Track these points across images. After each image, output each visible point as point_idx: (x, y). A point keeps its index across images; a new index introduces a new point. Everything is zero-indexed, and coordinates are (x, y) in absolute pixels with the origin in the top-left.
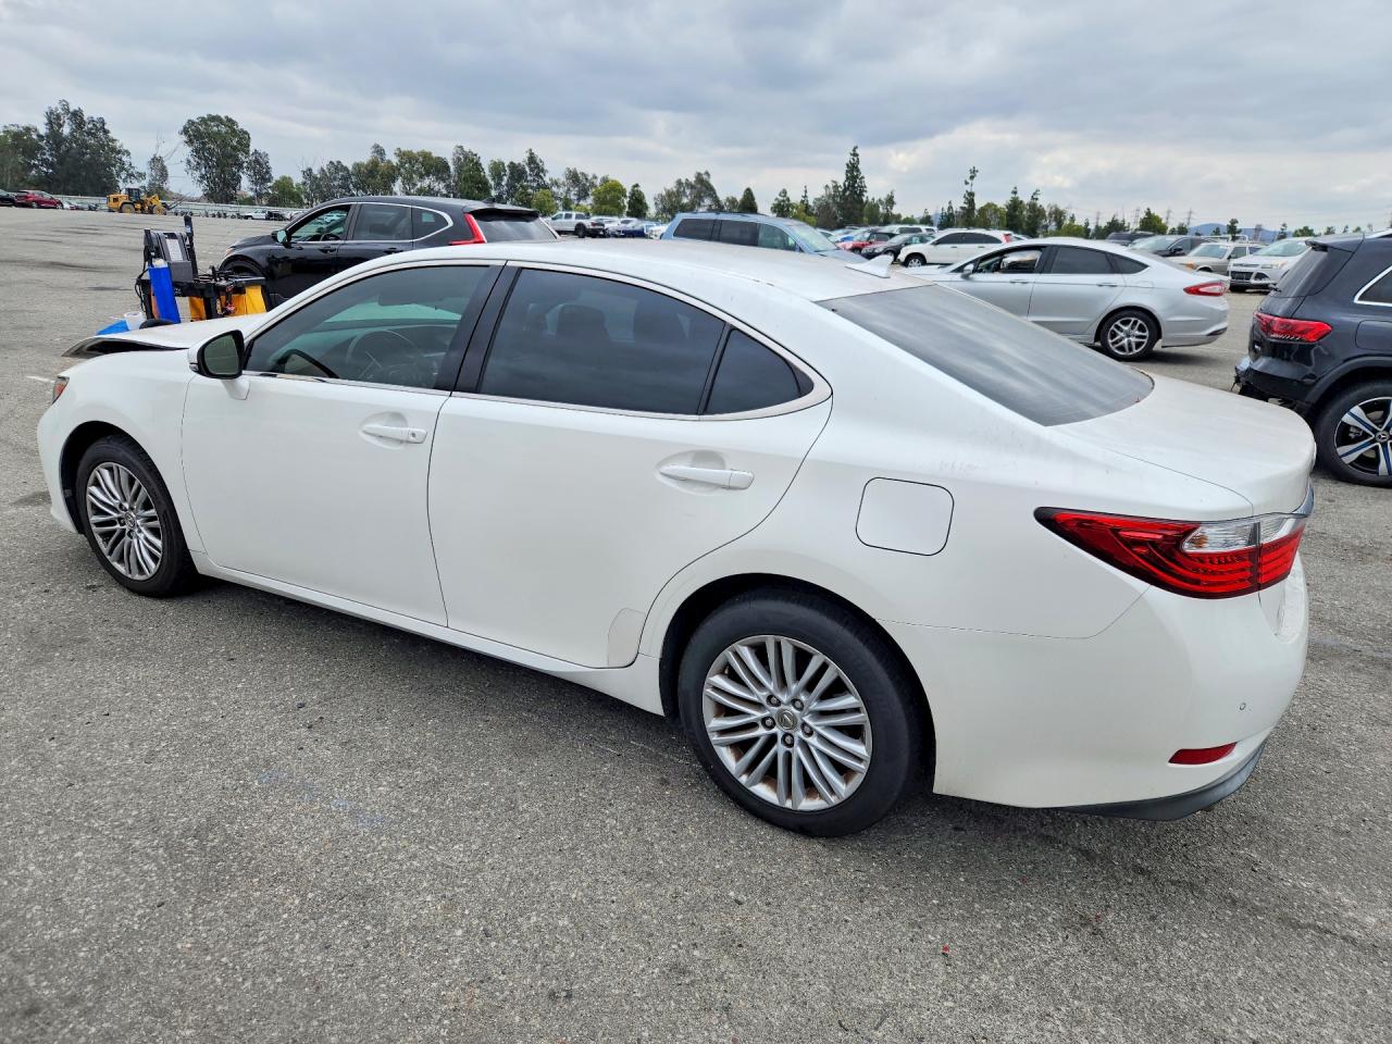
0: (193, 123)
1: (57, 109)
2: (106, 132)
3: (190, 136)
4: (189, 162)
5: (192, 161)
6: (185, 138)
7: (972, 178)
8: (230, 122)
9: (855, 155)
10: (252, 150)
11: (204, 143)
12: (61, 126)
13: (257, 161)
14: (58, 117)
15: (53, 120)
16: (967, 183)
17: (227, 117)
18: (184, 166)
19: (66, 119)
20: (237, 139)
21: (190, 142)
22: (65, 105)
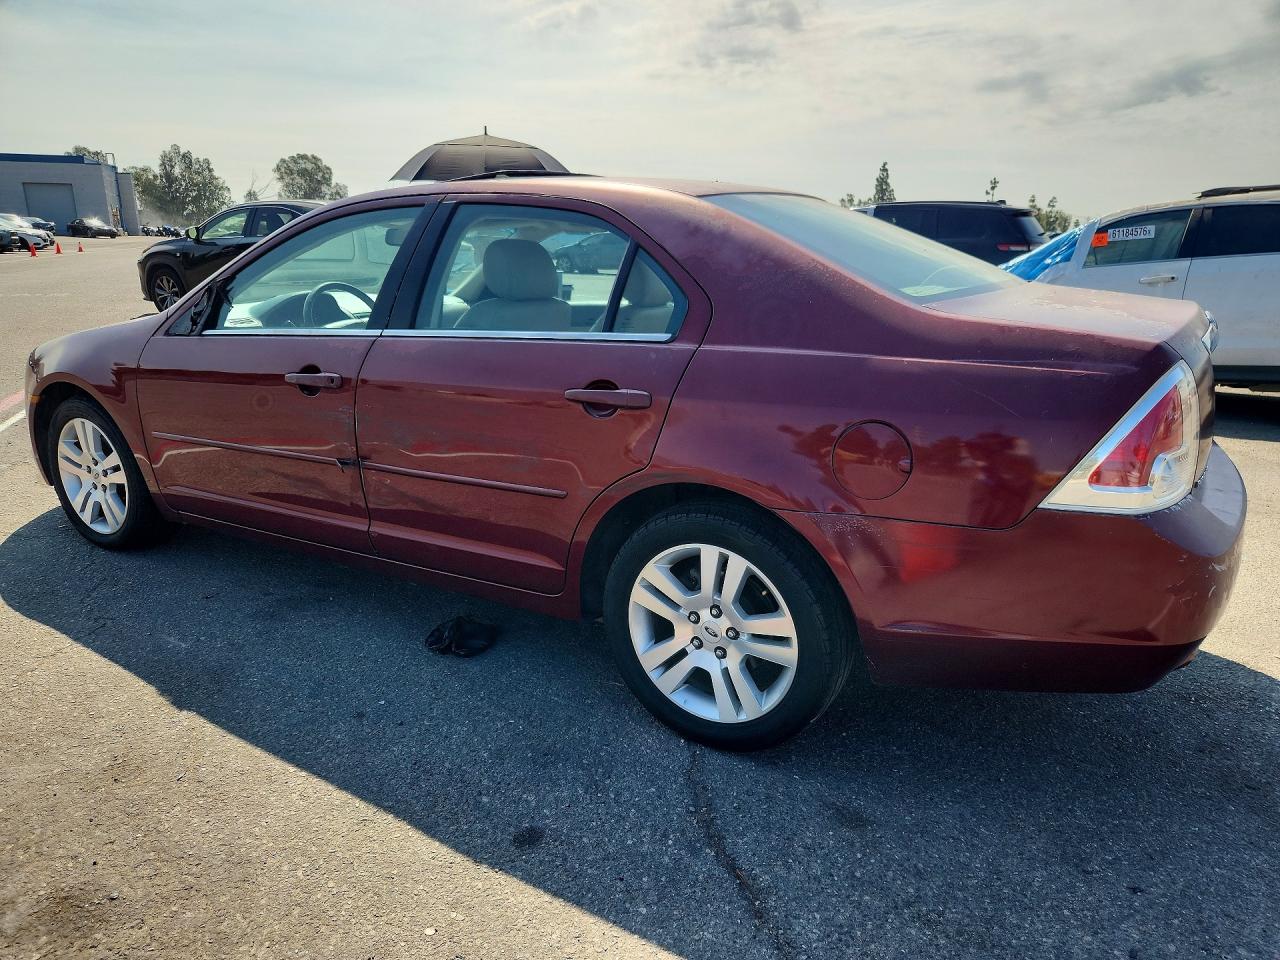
0: (285, 161)
1: (169, 152)
2: (210, 170)
3: (281, 173)
4: (281, 195)
5: (283, 194)
6: (277, 175)
7: (993, 188)
8: (315, 160)
9: (887, 170)
10: (334, 182)
11: (293, 179)
12: (172, 167)
13: (338, 193)
14: (171, 160)
15: (167, 161)
16: (987, 193)
17: (313, 156)
19: (177, 160)
20: (321, 174)
21: (282, 178)
22: (176, 148)
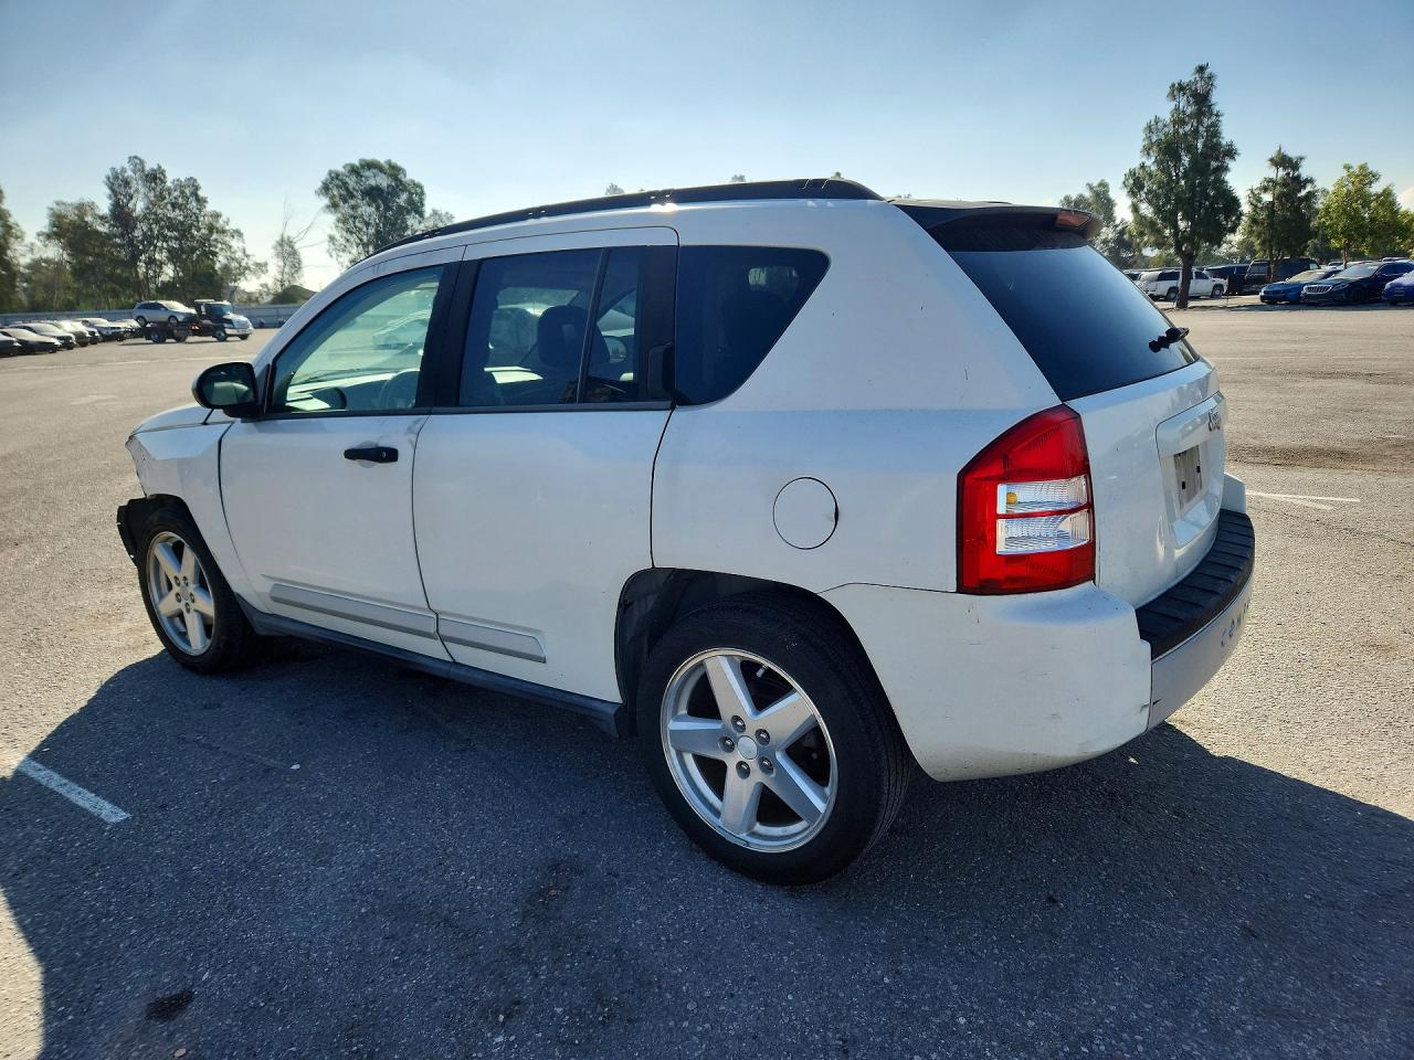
0: (337, 175)
1: (123, 170)
2: (201, 201)
3: (333, 197)
4: (332, 239)
5: (337, 236)
6: (325, 201)
8: (394, 171)
10: (428, 210)
11: (354, 208)
12: (131, 197)
14: (127, 183)
15: (118, 185)
17: (389, 163)
18: (326, 245)
19: (138, 186)
20: (404, 196)
21: (334, 206)
22: (137, 162)
